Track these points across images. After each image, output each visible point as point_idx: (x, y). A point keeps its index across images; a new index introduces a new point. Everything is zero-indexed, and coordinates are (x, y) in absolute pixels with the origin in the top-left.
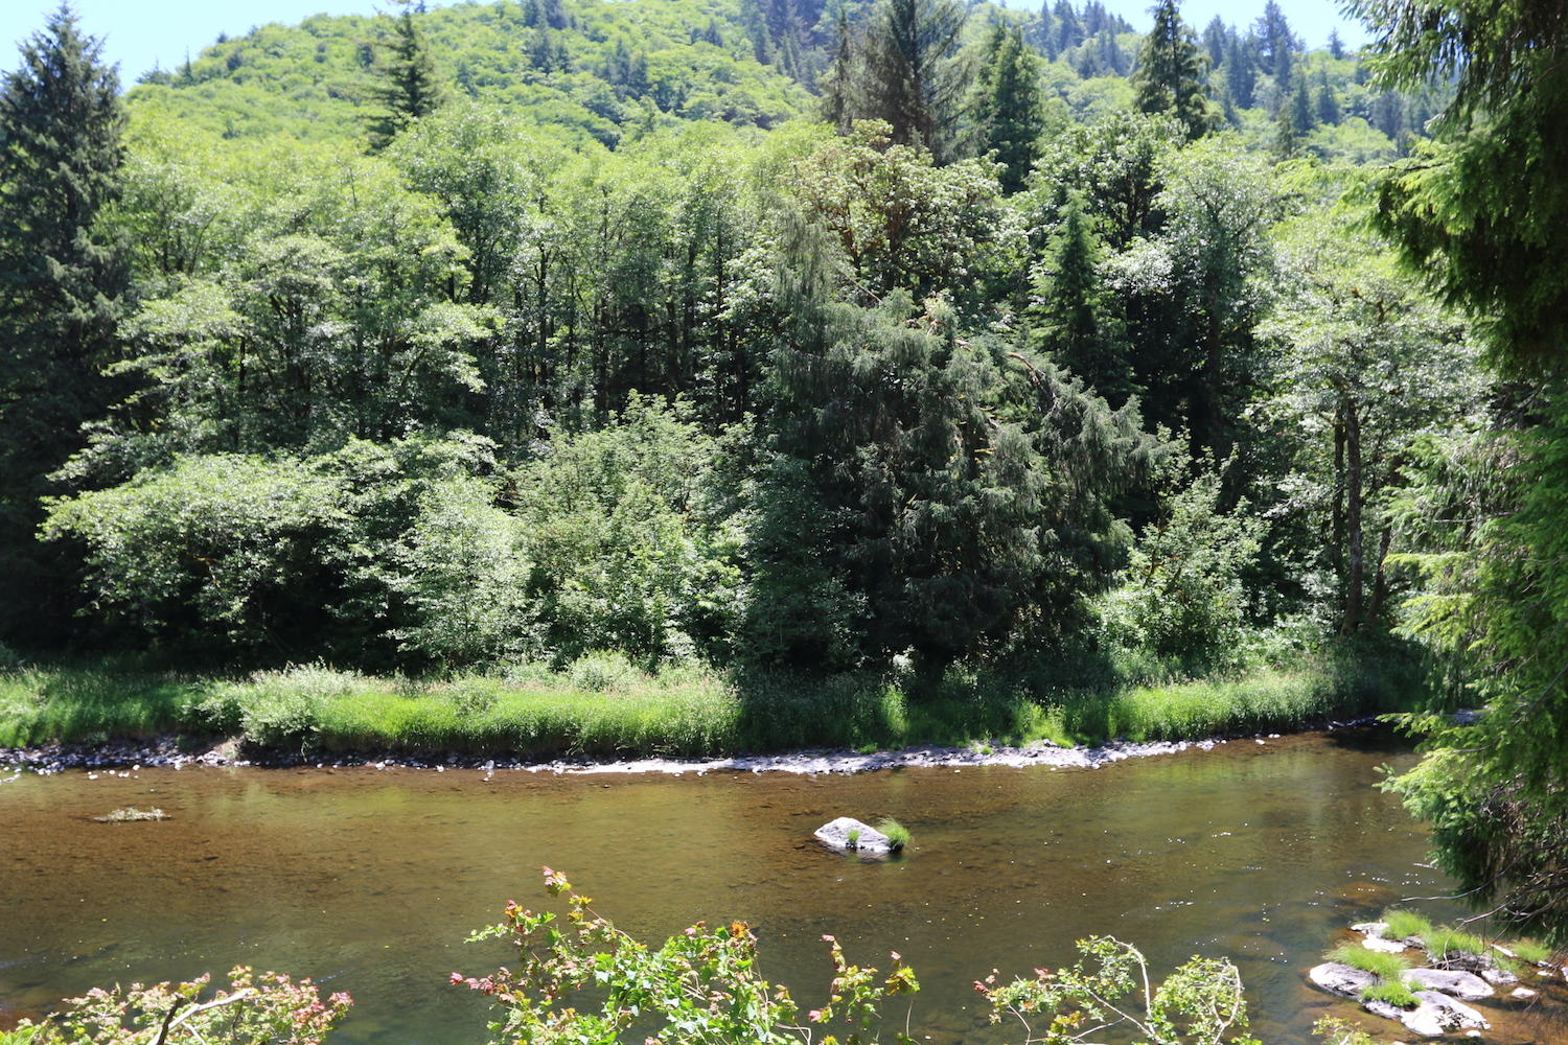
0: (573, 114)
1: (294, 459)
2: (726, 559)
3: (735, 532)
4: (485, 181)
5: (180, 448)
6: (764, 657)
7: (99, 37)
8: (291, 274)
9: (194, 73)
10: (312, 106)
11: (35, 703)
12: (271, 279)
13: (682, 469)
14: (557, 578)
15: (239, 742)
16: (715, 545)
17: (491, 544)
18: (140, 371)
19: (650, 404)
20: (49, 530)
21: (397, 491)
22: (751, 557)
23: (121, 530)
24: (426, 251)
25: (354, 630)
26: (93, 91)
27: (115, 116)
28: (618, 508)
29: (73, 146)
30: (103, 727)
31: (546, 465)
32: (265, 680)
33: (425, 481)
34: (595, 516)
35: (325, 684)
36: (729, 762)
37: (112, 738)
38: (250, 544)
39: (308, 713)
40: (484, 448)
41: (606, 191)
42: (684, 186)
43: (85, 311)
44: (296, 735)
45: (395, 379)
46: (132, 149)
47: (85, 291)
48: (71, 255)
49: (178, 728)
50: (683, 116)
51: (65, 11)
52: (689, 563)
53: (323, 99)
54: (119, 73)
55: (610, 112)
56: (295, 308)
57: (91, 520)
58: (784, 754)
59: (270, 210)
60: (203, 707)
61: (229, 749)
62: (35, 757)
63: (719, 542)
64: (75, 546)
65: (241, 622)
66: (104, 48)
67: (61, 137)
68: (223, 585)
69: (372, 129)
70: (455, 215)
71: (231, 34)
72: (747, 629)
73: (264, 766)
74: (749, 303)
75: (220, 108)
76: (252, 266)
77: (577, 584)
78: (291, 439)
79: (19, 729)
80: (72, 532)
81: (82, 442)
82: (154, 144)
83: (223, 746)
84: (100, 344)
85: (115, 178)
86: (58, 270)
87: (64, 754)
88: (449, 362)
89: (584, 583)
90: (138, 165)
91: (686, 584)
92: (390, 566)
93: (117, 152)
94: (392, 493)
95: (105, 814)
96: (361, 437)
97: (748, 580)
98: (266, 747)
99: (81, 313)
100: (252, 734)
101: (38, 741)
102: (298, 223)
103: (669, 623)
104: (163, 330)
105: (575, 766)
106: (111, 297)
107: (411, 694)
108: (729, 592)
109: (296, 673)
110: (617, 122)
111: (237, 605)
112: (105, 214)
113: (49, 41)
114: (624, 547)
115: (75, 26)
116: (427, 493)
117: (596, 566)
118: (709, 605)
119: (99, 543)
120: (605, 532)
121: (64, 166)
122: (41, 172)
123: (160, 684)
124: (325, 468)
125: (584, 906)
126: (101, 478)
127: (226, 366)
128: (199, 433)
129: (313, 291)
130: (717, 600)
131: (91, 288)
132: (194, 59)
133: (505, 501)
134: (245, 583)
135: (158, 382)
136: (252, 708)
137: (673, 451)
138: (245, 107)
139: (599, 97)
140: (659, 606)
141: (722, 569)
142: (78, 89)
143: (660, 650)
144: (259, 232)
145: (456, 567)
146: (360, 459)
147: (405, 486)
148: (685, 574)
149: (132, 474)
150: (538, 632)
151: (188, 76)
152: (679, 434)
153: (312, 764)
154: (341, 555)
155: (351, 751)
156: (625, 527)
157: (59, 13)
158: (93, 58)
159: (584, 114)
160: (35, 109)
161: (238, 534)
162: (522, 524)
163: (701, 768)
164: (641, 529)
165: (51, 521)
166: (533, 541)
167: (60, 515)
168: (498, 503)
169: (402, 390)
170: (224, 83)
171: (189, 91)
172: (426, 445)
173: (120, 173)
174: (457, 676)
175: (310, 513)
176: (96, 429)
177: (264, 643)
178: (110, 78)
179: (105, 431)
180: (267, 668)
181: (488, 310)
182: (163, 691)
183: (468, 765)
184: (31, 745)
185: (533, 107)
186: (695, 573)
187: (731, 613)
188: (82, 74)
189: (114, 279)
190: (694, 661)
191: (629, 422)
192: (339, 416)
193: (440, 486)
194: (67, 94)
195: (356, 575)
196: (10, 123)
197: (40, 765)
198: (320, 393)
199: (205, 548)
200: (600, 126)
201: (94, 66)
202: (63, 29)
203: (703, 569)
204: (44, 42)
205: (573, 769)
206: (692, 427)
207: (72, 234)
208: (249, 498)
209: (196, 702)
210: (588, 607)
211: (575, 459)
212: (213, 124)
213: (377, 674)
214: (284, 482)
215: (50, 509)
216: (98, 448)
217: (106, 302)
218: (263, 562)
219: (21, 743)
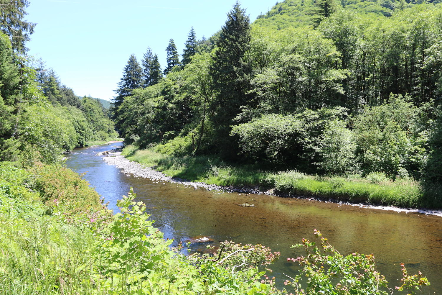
0: (377, 9)
1: (291, 115)
2: (421, 146)
3: (425, 136)
4: (346, 33)
5: (263, 112)
6: (432, 178)
7: (245, 9)
8: (291, 65)
9: (270, 14)
10: (300, 18)
11: (229, 176)
12: (286, 66)
13: (407, 117)
14: (365, 150)
15: (274, 190)
16: (417, 141)
17: (345, 139)
18: (254, 93)
19: (397, 97)
20: (232, 134)
21: (318, 123)
22: (429, 145)
23: (248, 133)
24: (327, 55)
25: (306, 162)
26: (243, 23)
27: (248, 28)
28: (385, 129)
29: (239, 38)
30: (243, 183)
31: (363, 116)
32: (282, 174)
33: (326, 121)
34: (378, 131)
35: (296, 176)
36: (417, 210)
37: (244, 185)
38: (279, 138)
39: (291, 183)
40: (344, 111)
41: (384, 31)
42: (411, 27)
43: (241, 78)
44: (288, 189)
45: (319, 92)
46: (253, 36)
47: (241, 73)
48: (238, 65)
49: (260, 185)
50: (415, 4)
51: (237, 4)
52: (407, 147)
53: (303, 15)
54: (250, 17)
55: (390, 6)
56: (292, 74)
57: (241, 131)
58: (437, 210)
59: (286, 48)
60: (266, 179)
61: (271, 191)
62: (227, 188)
63: (418, 140)
64: (237, 137)
65: (276, 158)
66: (246, 11)
67: (236, 36)
68: (272, 148)
69: (315, 22)
70: (337, 44)
71: (279, 2)
72: (427, 169)
73: (280, 196)
74: (432, 62)
75: (276, 22)
76: (281, 63)
77: (371, 152)
78: (291, 110)
79: (224, 181)
80: (237, 134)
81: (240, 111)
82: (258, 34)
83: (270, 190)
84: (245, 87)
85: (249, 44)
86: (235, 69)
87: (234, 188)
88: (334, 87)
89: (373, 151)
90: (254, 40)
91: (406, 153)
92: (316, 145)
93: (249, 37)
94: (317, 124)
95: (241, 204)
96: (309, 108)
97: (428, 153)
98: (281, 191)
99: (240, 79)
100: (277, 188)
101: (228, 185)
102: (293, 51)
103: (400, 165)
104: (260, 82)
105: (366, 206)
106: (247, 75)
107: (320, 180)
108: (422, 156)
109: (289, 173)
110: (392, 9)
111: (275, 154)
112: (246, 54)
113: (234, 12)
114: (386, 141)
115: (240, 7)
116: (327, 124)
117: (377, 147)
118: (414, 160)
119: (243, 136)
120: (380, 136)
121: (237, 43)
122: (232, 45)
123: (256, 173)
124: (299, 117)
125: (325, 241)
126: (244, 121)
127: (276, 90)
128: (267, 109)
129: (297, 69)
130: (417, 159)
131: (243, 72)
132: (270, 10)
133: (350, 127)
134: (277, 148)
135: (259, 95)
136: (278, 181)
137: (404, 111)
138: (283, 21)
139: (386, 2)
140: (397, 160)
141: (419, 149)
142: (240, 23)
143: (396, 173)
144: (283, 54)
145: (334, 145)
146: (308, 115)
147: (320, 122)
148: (406, 150)
149: (251, 119)
150: (358, 166)
151: (269, 15)
152: (406, 106)
153: (292, 197)
154: (302, 141)
155: (302, 195)
156: (387, 135)
157: (236, 4)
158: (243, 15)
159: (381, 8)
160: (231, 29)
161: (276, 135)
162: (355, 134)
163: (407, 211)
164: (392, 136)
165: (232, 131)
166: (358, 138)
167: (235, 129)
168: (347, 127)
169: (321, 95)
170: (278, 15)
171: (269, 18)
172: (327, 110)
173: (250, 43)
174: (332, 176)
175: (294, 129)
176: (243, 108)
177: (282, 164)
178: (247, 19)
179: (245, 108)
180: (282, 171)
181: (346, 71)
182: (257, 175)
183: (334, 202)
184: (227, 186)
185: (365, 8)
186: (409, 150)
187: (421, 163)
188: (241, 19)
189: (248, 70)
190: (408, 178)
191: (390, 103)
192: (304, 103)
193: (330, 122)
194: (238, 24)
195: (306, 147)
196: (225, 34)
197: (228, 190)
198: (299, 97)
199: (268, 138)
200: (386, 11)
201: (244, 16)
202: (236, 8)
203: (413, 149)
204: (232, 12)
205: (365, 207)
206: (411, 104)
207: (238, 60)
208: (279, 125)
209: (264, 178)
210: (374, 159)
211: (372, 115)
212: (275, 27)
213: (311, 174)
214: (288, 121)
215: (232, 128)
216: (244, 113)
217: (246, 76)
218: (282, 143)
219: (225, 185)
